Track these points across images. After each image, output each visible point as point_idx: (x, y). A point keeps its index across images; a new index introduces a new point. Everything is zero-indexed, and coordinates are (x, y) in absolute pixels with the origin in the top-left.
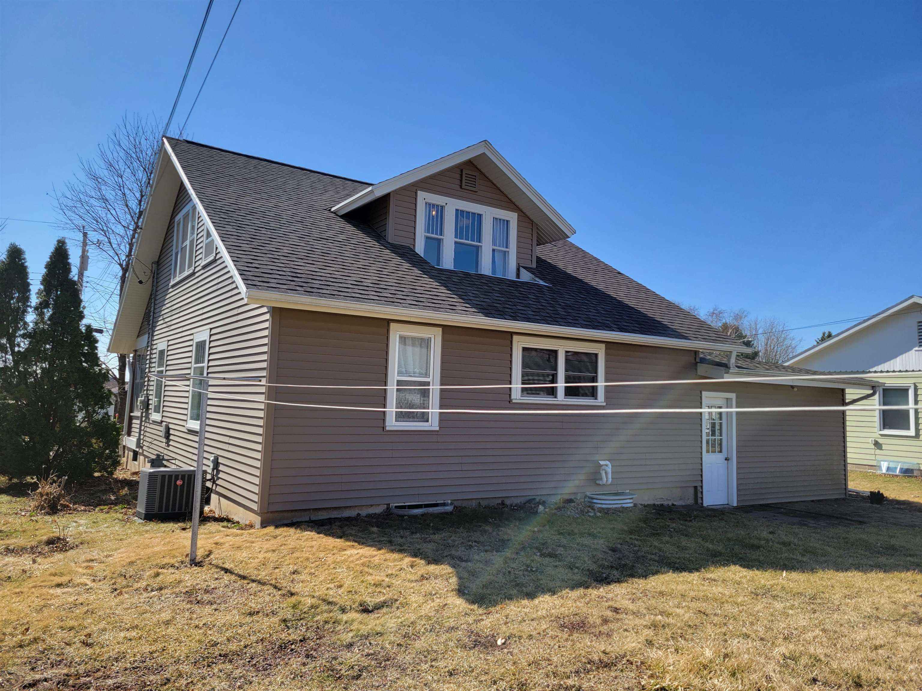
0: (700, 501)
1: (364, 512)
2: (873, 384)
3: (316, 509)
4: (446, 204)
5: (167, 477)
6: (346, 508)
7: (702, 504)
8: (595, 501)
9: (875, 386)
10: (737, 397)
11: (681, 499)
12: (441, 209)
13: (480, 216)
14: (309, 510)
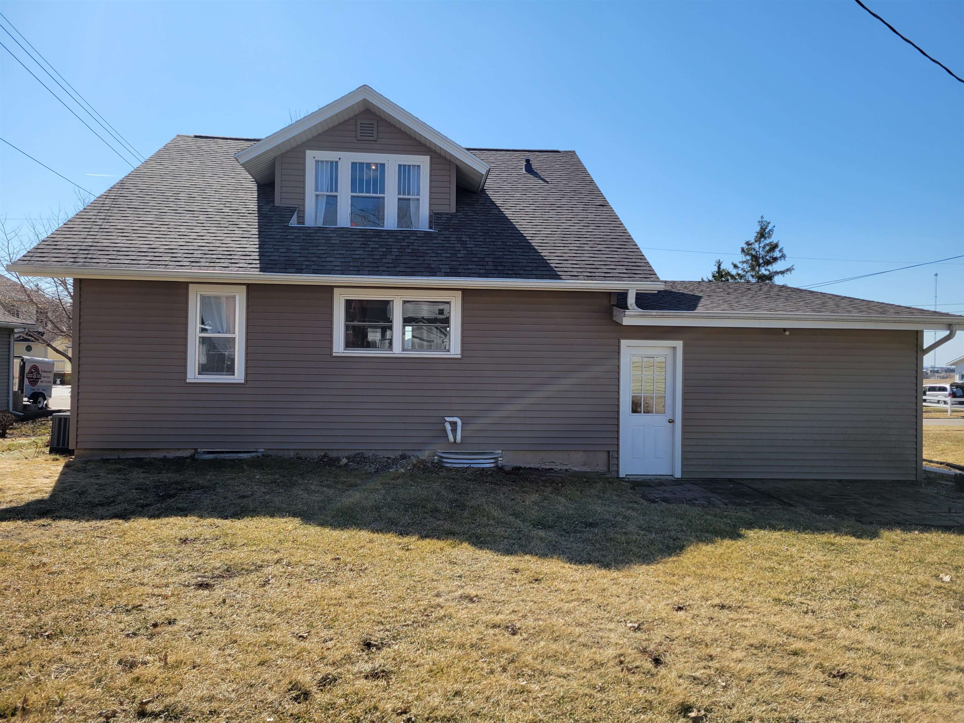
0: (613, 468)
1: (171, 455)
2: (950, 321)
3: (125, 449)
4: (340, 159)
5: (63, 420)
6: (152, 449)
7: (618, 472)
8: (445, 460)
9: (952, 324)
10: (685, 346)
11: (584, 465)
12: (334, 165)
13: (383, 165)
14: (118, 449)
